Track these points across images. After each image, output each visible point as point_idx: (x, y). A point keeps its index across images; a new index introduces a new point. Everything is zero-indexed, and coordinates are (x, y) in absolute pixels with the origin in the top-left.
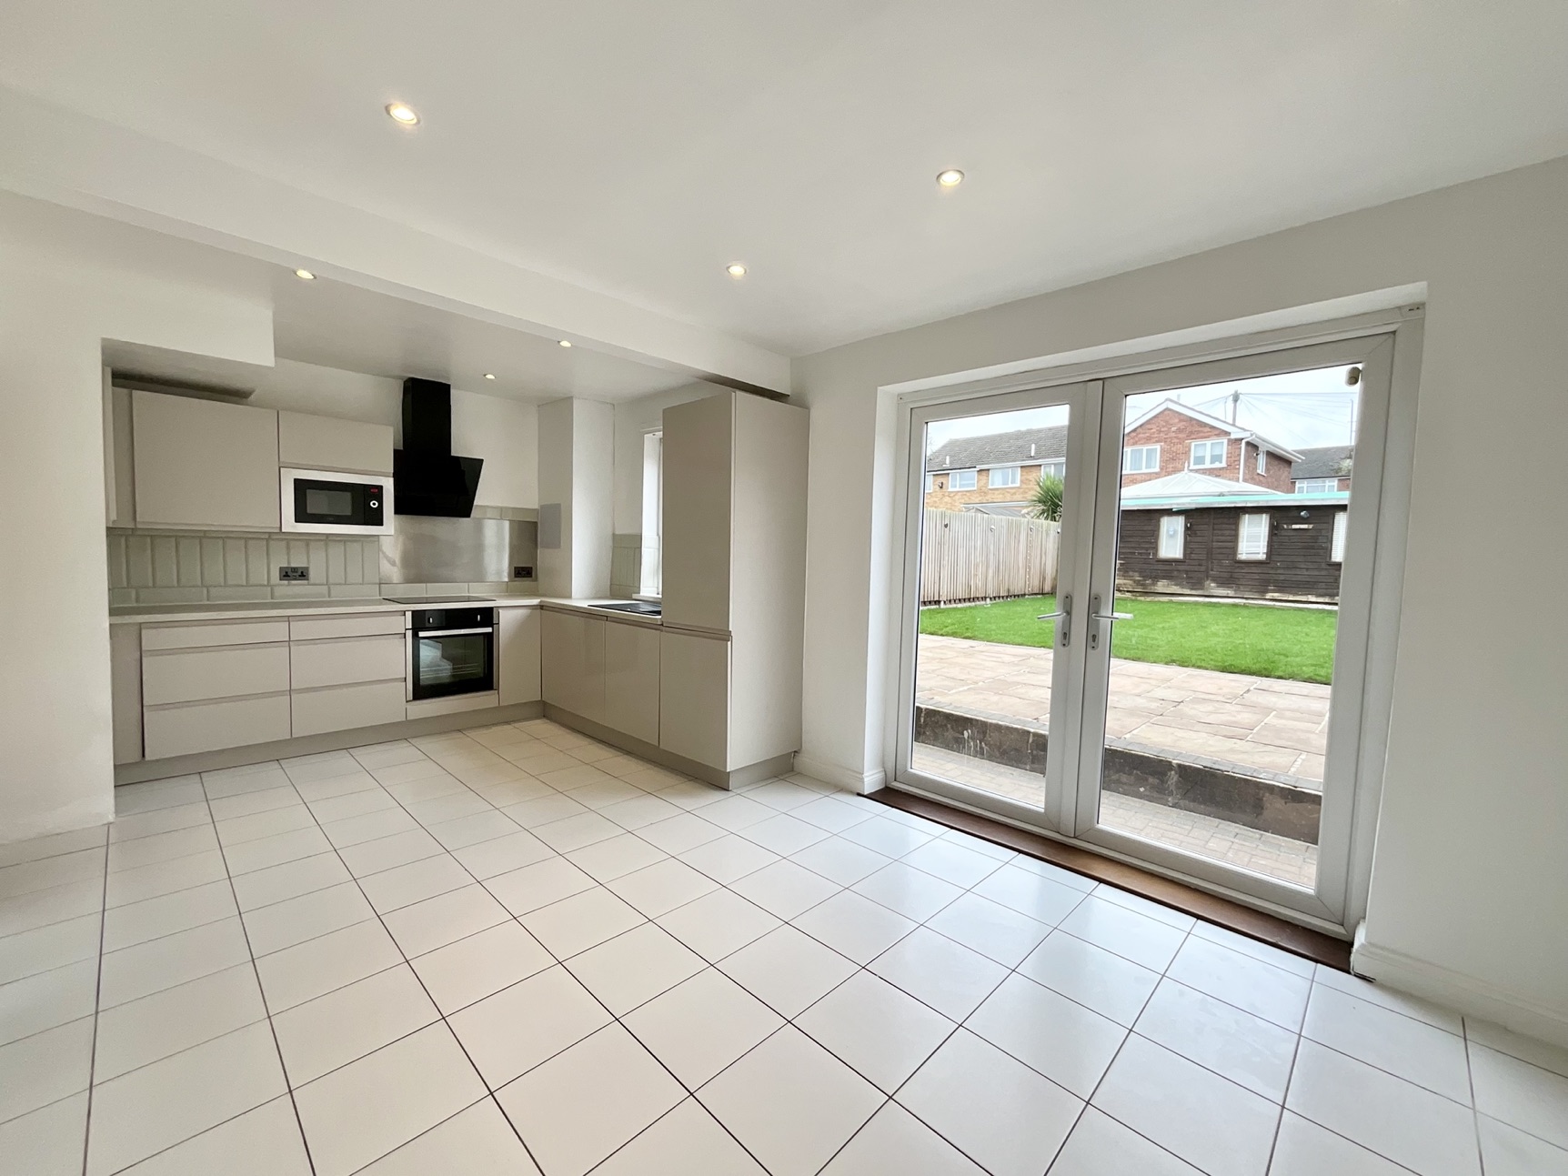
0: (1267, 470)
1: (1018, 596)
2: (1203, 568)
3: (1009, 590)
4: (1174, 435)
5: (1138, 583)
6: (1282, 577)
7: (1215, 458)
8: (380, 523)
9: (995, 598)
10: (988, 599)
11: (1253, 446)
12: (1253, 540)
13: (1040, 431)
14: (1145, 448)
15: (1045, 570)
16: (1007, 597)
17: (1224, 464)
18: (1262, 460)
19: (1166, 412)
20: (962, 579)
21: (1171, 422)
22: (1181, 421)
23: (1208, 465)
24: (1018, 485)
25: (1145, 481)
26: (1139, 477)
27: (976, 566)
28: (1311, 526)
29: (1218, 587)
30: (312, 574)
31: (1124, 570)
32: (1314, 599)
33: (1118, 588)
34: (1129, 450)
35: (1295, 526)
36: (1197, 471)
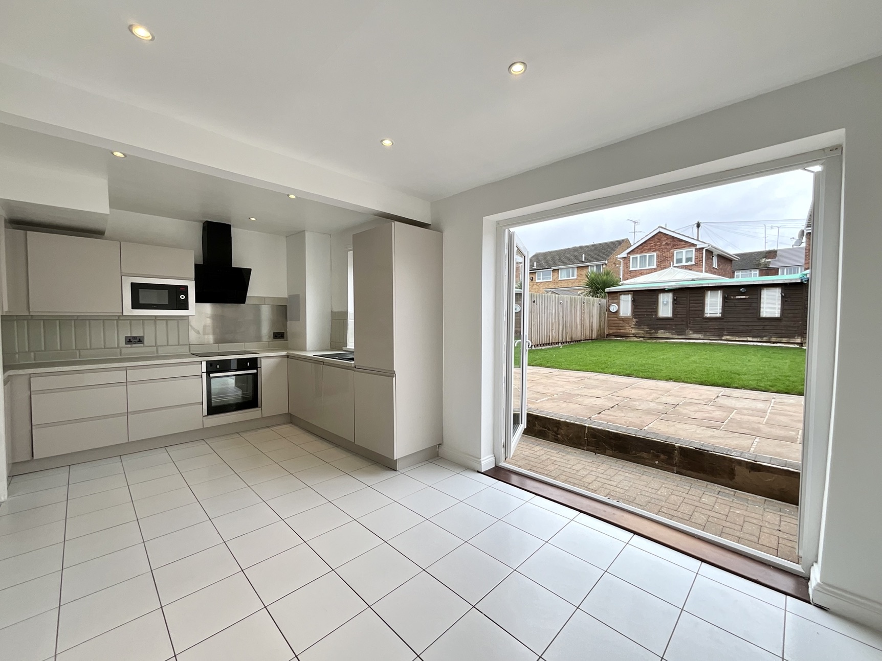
0: (719, 265)
1: (577, 341)
2: (684, 323)
3: (572, 338)
4: (664, 247)
5: (647, 332)
6: (731, 327)
7: (688, 260)
8: (187, 308)
9: (564, 343)
10: (560, 344)
11: (710, 253)
12: (713, 306)
13: (587, 247)
14: (648, 255)
15: (592, 326)
16: (571, 342)
17: (693, 263)
18: (715, 260)
19: (659, 234)
20: (544, 332)
21: (663, 239)
22: (668, 239)
23: (684, 263)
24: (576, 278)
25: (648, 273)
26: (645, 272)
27: (553, 324)
28: (747, 297)
29: (694, 333)
30: (146, 341)
31: (639, 325)
32: (751, 339)
33: (635, 335)
34: (638, 256)
35: (737, 297)
36: (678, 267)
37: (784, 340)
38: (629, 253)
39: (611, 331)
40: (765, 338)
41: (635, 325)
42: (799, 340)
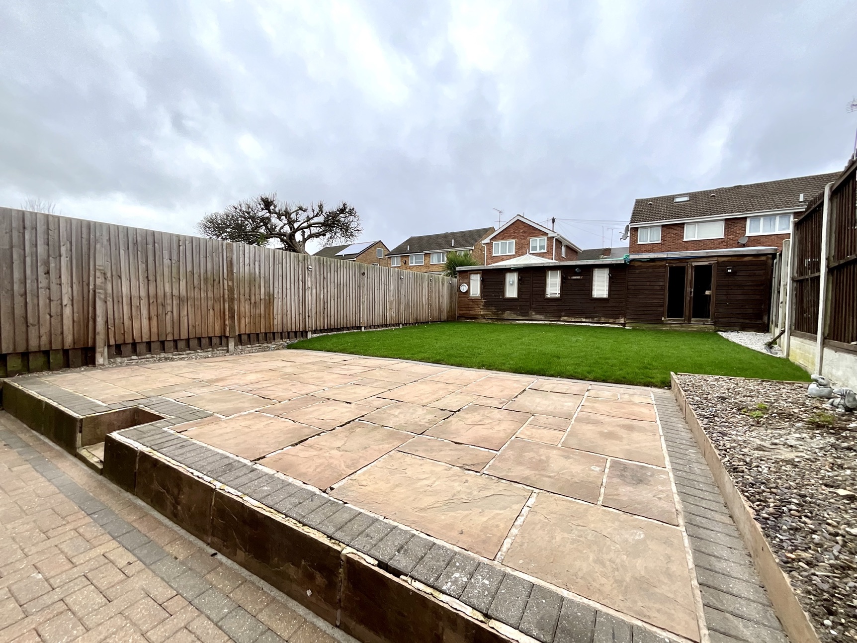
0: (566, 256)
1: (424, 323)
2: (528, 304)
3: (416, 319)
4: (521, 234)
5: (495, 314)
6: (568, 308)
7: (542, 247)
9: (406, 324)
10: (401, 325)
11: (559, 242)
12: (553, 287)
13: (457, 233)
14: (508, 242)
15: (442, 306)
16: (415, 323)
17: (545, 251)
18: (563, 249)
19: (518, 222)
20: (379, 312)
21: (520, 227)
22: (525, 227)
23: (538, 251)
24: (445, 262)
25: (508, 259)
26: (505, 258)
27: (391, 302)
28: (582, 277)
29: (536, 314)
31: (487, 306)
32: (584, 320)
33: (484, 317)
34: (500, 242)
35: (574, 277)
36: (533, 254)
37: (611, 320)
38: (491, 239)
39: (462, 312)
40: (595, 319)
41: (484, 306)
42: (622, 321)
